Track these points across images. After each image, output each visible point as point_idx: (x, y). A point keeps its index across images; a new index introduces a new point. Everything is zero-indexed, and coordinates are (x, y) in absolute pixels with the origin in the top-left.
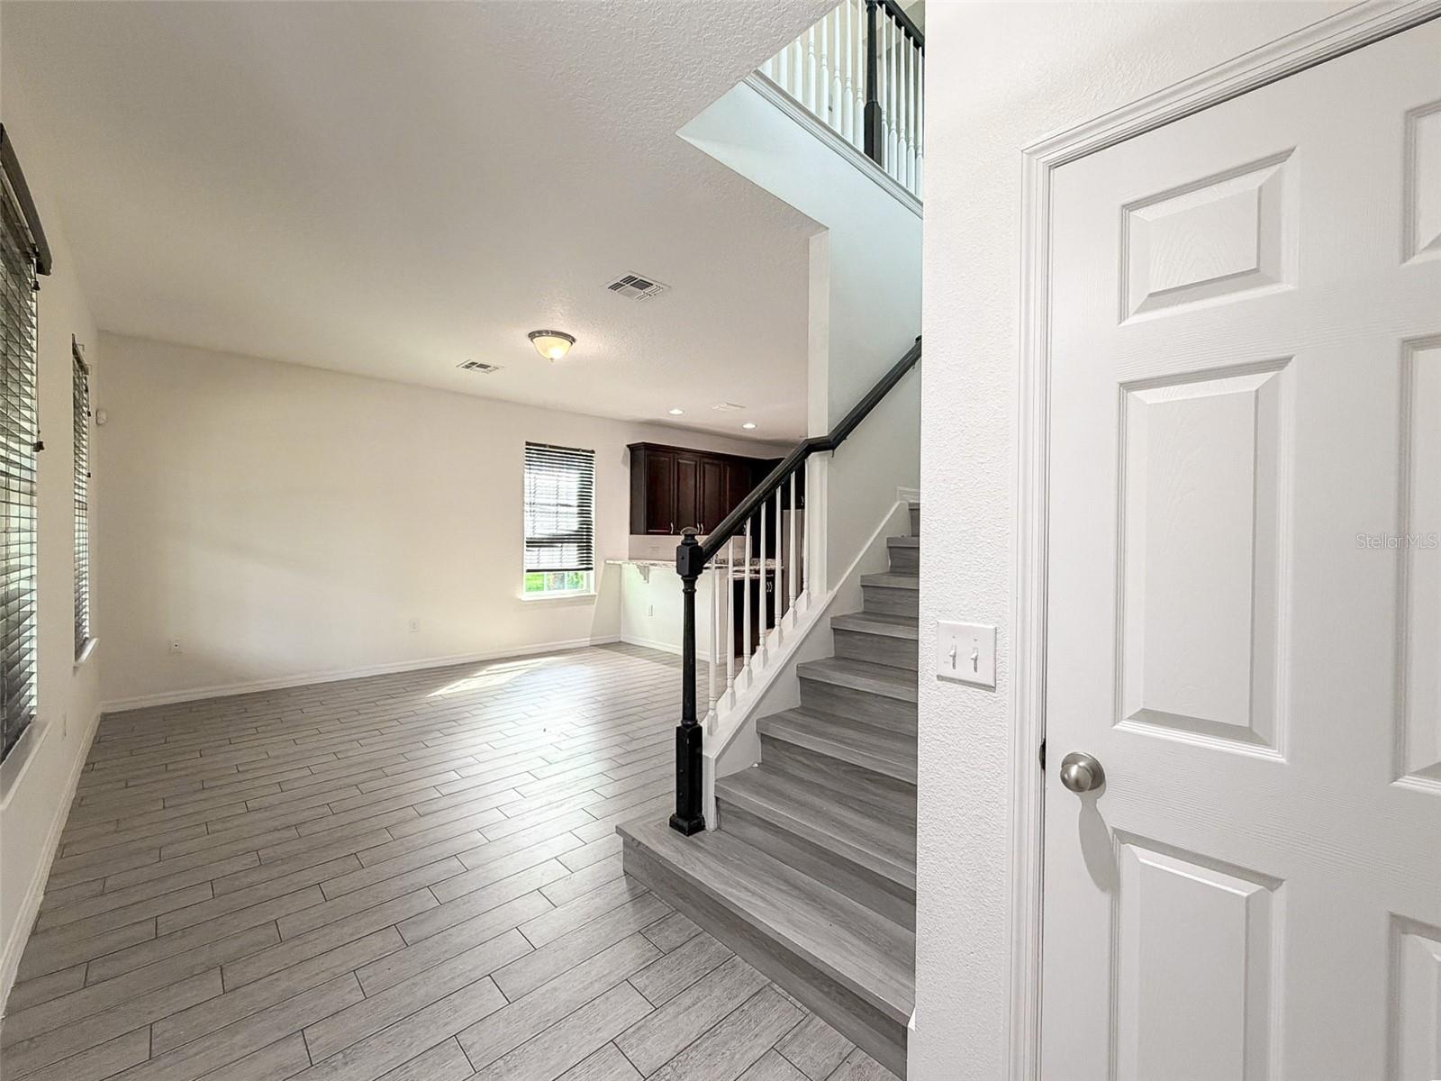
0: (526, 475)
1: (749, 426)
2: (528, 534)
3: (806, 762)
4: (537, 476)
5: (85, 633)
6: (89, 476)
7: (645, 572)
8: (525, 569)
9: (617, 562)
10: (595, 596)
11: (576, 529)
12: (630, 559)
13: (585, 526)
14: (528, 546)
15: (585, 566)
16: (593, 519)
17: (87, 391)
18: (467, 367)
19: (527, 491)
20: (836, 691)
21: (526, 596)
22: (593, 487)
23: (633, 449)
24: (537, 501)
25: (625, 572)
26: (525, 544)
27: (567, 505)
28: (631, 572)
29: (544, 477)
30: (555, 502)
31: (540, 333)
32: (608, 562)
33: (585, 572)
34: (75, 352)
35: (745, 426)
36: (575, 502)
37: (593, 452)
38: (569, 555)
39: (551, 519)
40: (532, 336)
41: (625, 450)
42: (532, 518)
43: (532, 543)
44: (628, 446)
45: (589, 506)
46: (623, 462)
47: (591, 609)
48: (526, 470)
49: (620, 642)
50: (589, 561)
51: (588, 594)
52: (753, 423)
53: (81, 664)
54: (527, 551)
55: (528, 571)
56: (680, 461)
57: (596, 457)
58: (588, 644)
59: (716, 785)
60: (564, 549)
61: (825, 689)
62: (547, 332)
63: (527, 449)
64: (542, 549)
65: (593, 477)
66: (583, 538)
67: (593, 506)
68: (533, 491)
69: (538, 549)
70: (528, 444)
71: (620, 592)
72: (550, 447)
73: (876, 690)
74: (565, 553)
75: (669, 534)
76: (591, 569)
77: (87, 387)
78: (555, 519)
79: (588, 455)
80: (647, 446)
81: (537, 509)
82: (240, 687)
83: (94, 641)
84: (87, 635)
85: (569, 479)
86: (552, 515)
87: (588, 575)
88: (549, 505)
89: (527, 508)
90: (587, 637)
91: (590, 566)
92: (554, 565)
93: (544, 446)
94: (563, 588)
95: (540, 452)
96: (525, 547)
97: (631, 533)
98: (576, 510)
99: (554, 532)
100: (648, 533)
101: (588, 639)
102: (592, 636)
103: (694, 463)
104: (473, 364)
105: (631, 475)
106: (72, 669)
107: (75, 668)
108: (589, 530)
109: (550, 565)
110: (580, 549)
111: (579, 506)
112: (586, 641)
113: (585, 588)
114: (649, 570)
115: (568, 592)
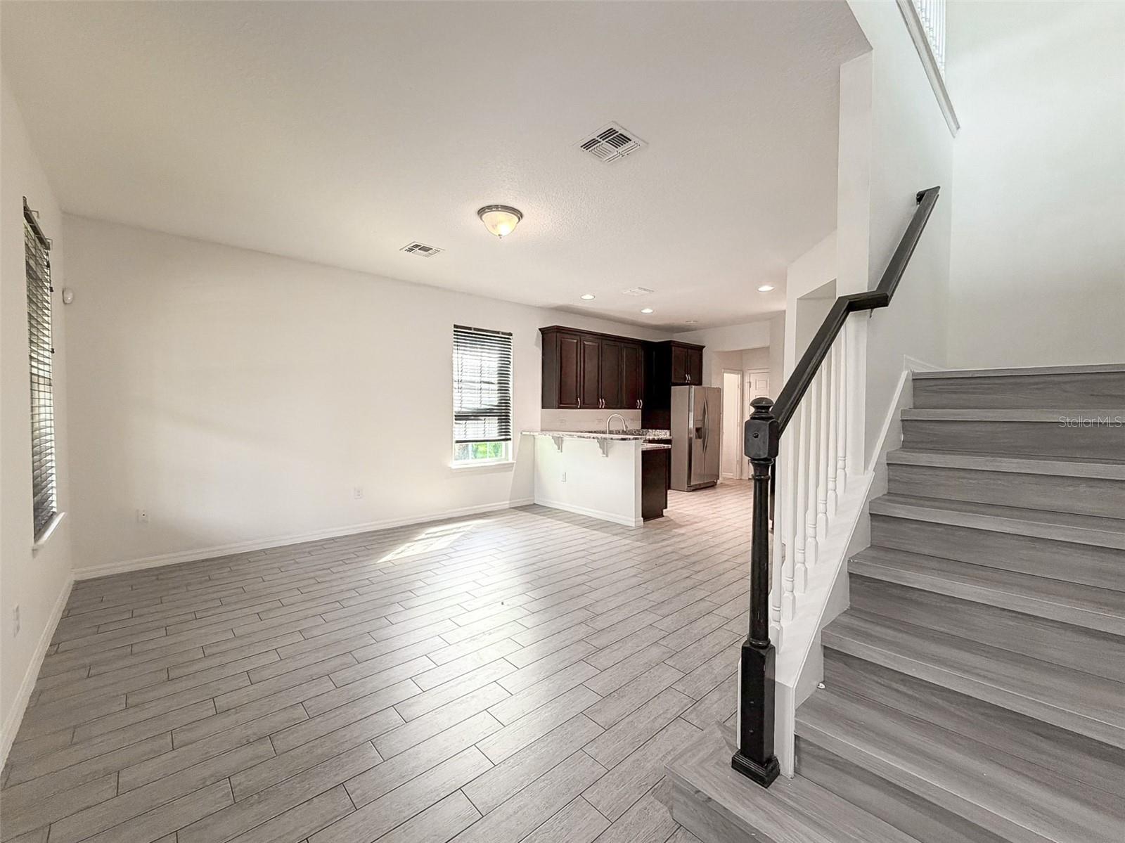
0: (455, 355)
1: (647, 311)
2: (456, 409)
3: (910, 692)
4: (464, 356)
5: (52, 507)
6: (53, 351)
7: (559, 442)
8: (454, 440)
9: (532, 433)
10: (513, 463)
11: (496, 404)
12: (542, 430)
13: (503, 401)
14: (456, 420)
15: (503, 437)
16: (511, 396)
17: (48, 266)
18: (410, 250)
19: (455, 369)
20: (915, 596)
21: (455, 464)
22: (511, 366)
23: (543, 331)
24: (464, 378)
25: (538, 443)
26: (454, 417)
27: (488, 383)
28: (545, 443)
29: (468, 356)
30: (478, 379)
31: (490, 208)
32: (524, 433)
33: (503, 443)
34: (28, 216)
35: (643, 311)
36: (495, 380)
37: (511, 334)
38: (491, 427)
39: (476, 395)
40: (481, 212)
41: (538, 332)
42: (460, 394)
43: (461, 417)
44: (540, 329)
45: (508, 384)
46: (536, 345)
47: (511, 474)
48: (454, 351)
49: (535, 504)
50: (507, 433)
51: (507, 462)
52: (651, 309)
53: (42, 546)
54: (456, 423)
55: (457, 442)
56: (585, 342)
57: (514, 340)
58: (507, 506)
59: (796, 722)
60: (487, 421)
61: (894, 591)
62: (497, 207)
63: (455, 331)
64: (468, 422)
65: (511, 357)
66: (502, 414)
67: (511, 383)
68: (460, 370)
69: (465, 422)
70: (456, 326)
71: (534, 460)
72: (475, 329)
73: (994, 601)
74: (487, 425)
75: (577, 408)
76: (510, 439)
77: (48, 262)
78: (479, 395)
79: (505, 338)
80: (558, 329)
81: (463, 386)
82: (202, 553)
83: (62, 515)
84: (54, 510)
85: (490, 359)
86: (476, 391)
87: (506, 445)
88: (474, 382)
89: (455, 385)
90: (506, 500)
91: (508, 437)
92: (479, 436)
93: (470, 329)
94: (486, 457)
95: (467, 334)
96: (454, 421)
97: (543, 408)
98: (496, 387)
99: (478, 406)
100: (560, 408)
101: (508, 502)
102: (510, 500)
103: (597, 345)
104: (417, 246)
105: (543, 354)
106: (31, 551)
107: (34, 550)
108: (507, 405)
109: (476, 436)
110: (500, 421)
111: (499, 383)
112: (506, 504)
113: (503, 457)
114: (562, 441)
115: (491, 461)
